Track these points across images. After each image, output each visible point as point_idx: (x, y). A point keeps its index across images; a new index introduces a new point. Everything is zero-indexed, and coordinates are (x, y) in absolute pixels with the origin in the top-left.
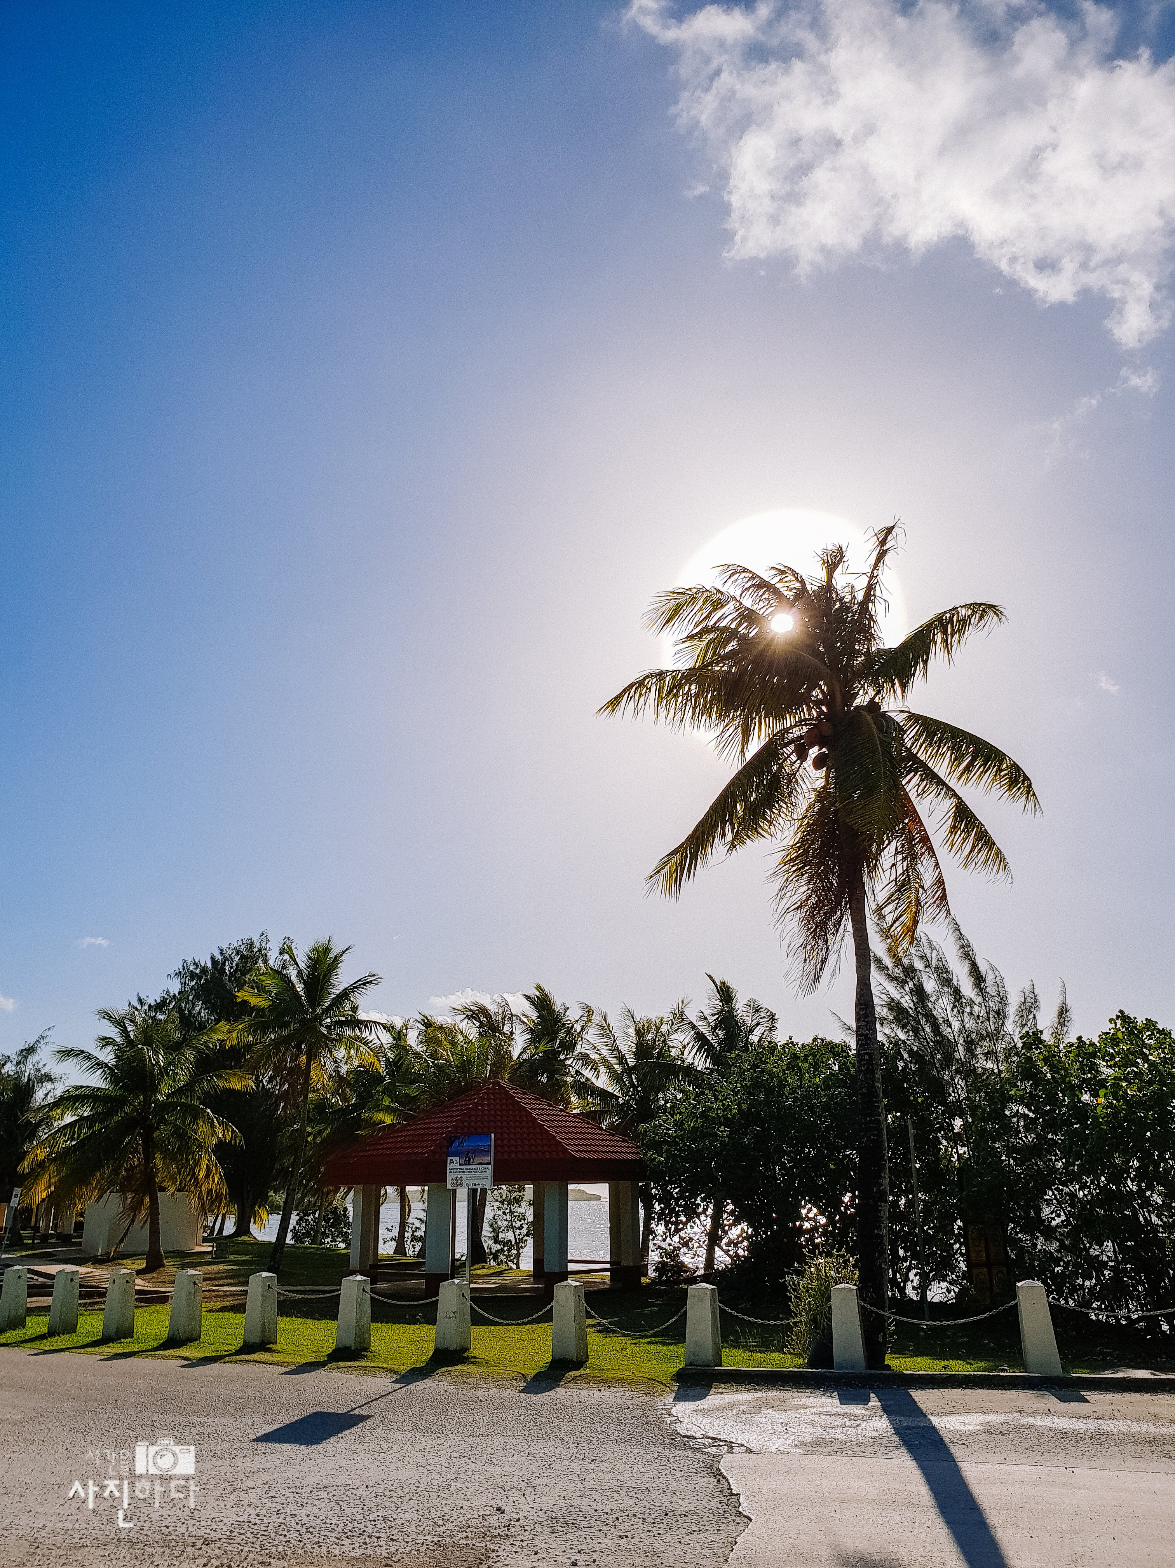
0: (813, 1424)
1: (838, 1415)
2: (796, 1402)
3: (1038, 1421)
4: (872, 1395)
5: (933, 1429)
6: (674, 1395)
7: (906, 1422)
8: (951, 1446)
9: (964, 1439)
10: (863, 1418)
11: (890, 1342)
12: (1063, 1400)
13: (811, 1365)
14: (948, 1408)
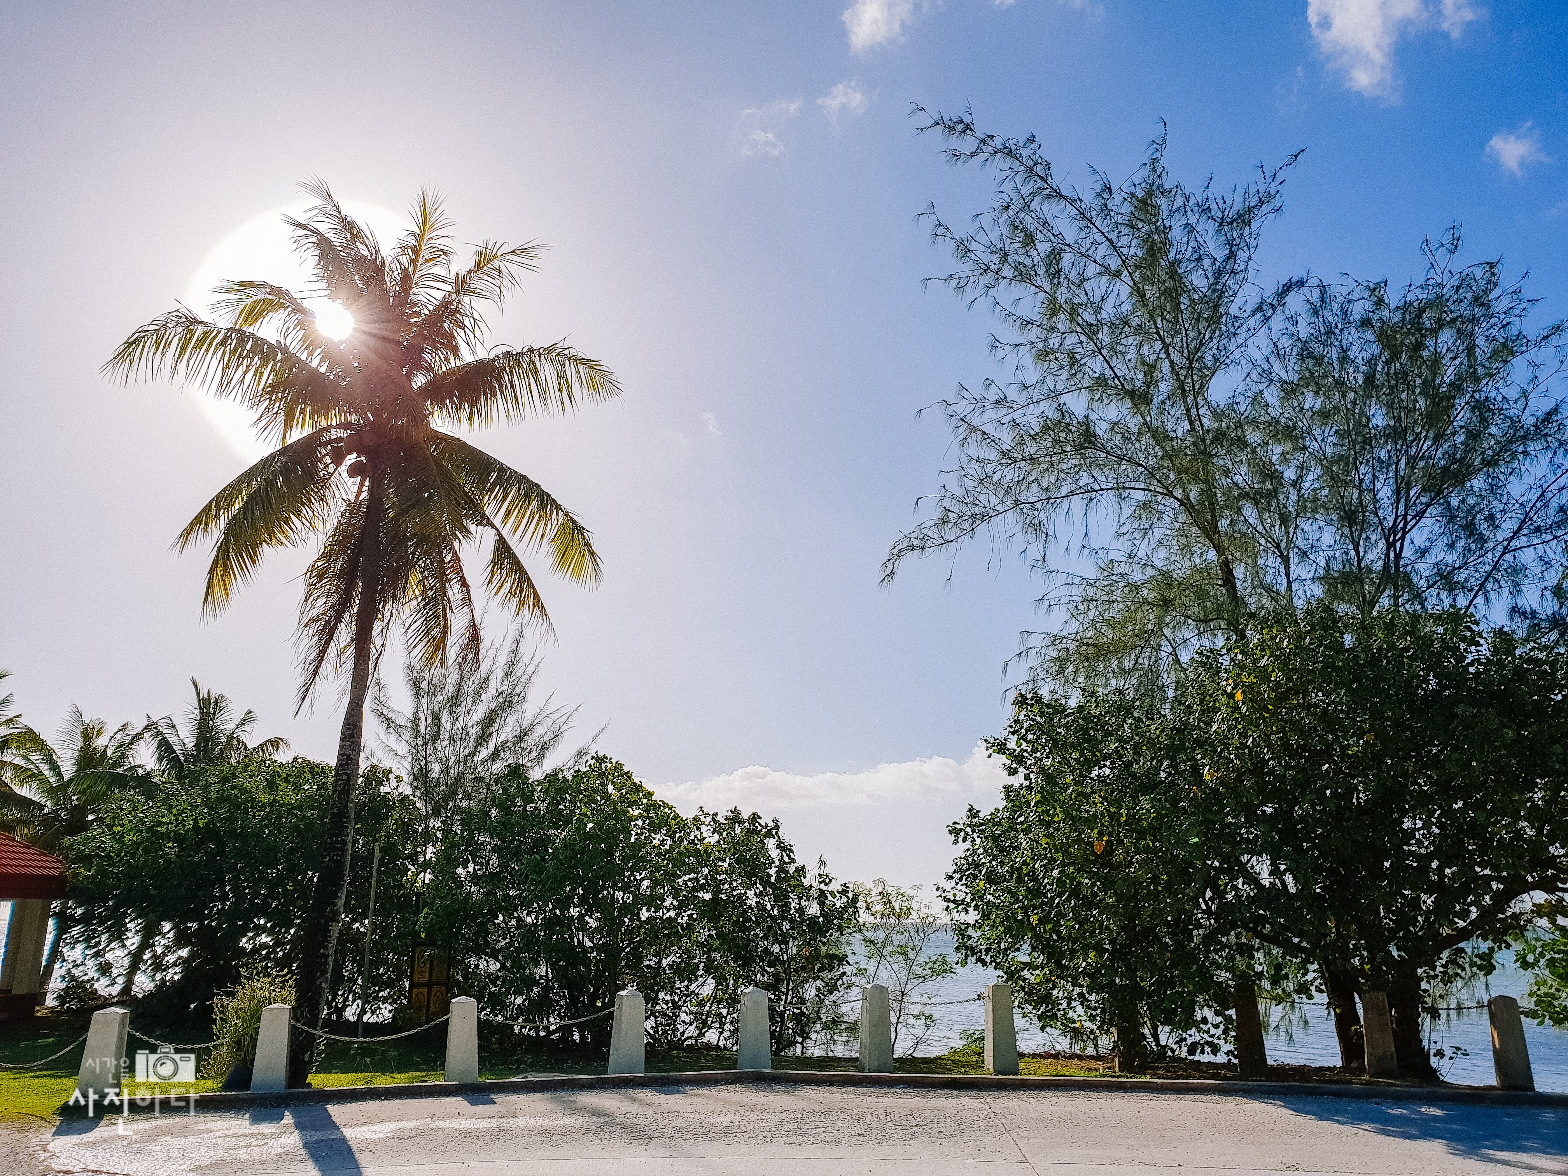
0: (215, 1147)
1: (245, 1135)
2: (201, 1126)
3: (449, 1124)
4: (287, 1113)
5: (344, 1140)
6: (54, 1129)
7: (317, 1136)
8: (357, 1154)
9: (371, 1146)
10: (272, 1136)
11: (316, 1061)
12: (473, 1103)
13: (225, 1088)
14: (362, 1120)
